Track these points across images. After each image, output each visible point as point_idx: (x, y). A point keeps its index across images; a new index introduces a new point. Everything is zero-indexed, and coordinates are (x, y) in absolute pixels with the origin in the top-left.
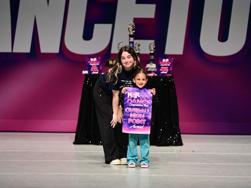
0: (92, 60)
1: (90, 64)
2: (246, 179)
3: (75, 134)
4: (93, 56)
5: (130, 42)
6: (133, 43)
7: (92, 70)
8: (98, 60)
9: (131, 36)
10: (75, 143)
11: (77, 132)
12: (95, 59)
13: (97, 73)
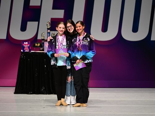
0: (25, 43)
1: (24, 46)
2: (114, 114)
3: (15, 88)
4: (26, 41)
5: (48, 33)
6: (49, 33)
7: (25, 49)
8: (28, 43)
9: (48, 29)
10: (15, 93)
11: (16, 87)
12: (27, 43)
13: (28, 51)
